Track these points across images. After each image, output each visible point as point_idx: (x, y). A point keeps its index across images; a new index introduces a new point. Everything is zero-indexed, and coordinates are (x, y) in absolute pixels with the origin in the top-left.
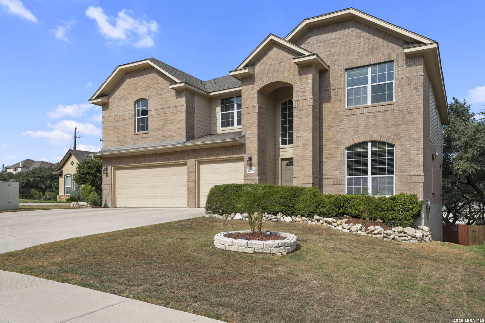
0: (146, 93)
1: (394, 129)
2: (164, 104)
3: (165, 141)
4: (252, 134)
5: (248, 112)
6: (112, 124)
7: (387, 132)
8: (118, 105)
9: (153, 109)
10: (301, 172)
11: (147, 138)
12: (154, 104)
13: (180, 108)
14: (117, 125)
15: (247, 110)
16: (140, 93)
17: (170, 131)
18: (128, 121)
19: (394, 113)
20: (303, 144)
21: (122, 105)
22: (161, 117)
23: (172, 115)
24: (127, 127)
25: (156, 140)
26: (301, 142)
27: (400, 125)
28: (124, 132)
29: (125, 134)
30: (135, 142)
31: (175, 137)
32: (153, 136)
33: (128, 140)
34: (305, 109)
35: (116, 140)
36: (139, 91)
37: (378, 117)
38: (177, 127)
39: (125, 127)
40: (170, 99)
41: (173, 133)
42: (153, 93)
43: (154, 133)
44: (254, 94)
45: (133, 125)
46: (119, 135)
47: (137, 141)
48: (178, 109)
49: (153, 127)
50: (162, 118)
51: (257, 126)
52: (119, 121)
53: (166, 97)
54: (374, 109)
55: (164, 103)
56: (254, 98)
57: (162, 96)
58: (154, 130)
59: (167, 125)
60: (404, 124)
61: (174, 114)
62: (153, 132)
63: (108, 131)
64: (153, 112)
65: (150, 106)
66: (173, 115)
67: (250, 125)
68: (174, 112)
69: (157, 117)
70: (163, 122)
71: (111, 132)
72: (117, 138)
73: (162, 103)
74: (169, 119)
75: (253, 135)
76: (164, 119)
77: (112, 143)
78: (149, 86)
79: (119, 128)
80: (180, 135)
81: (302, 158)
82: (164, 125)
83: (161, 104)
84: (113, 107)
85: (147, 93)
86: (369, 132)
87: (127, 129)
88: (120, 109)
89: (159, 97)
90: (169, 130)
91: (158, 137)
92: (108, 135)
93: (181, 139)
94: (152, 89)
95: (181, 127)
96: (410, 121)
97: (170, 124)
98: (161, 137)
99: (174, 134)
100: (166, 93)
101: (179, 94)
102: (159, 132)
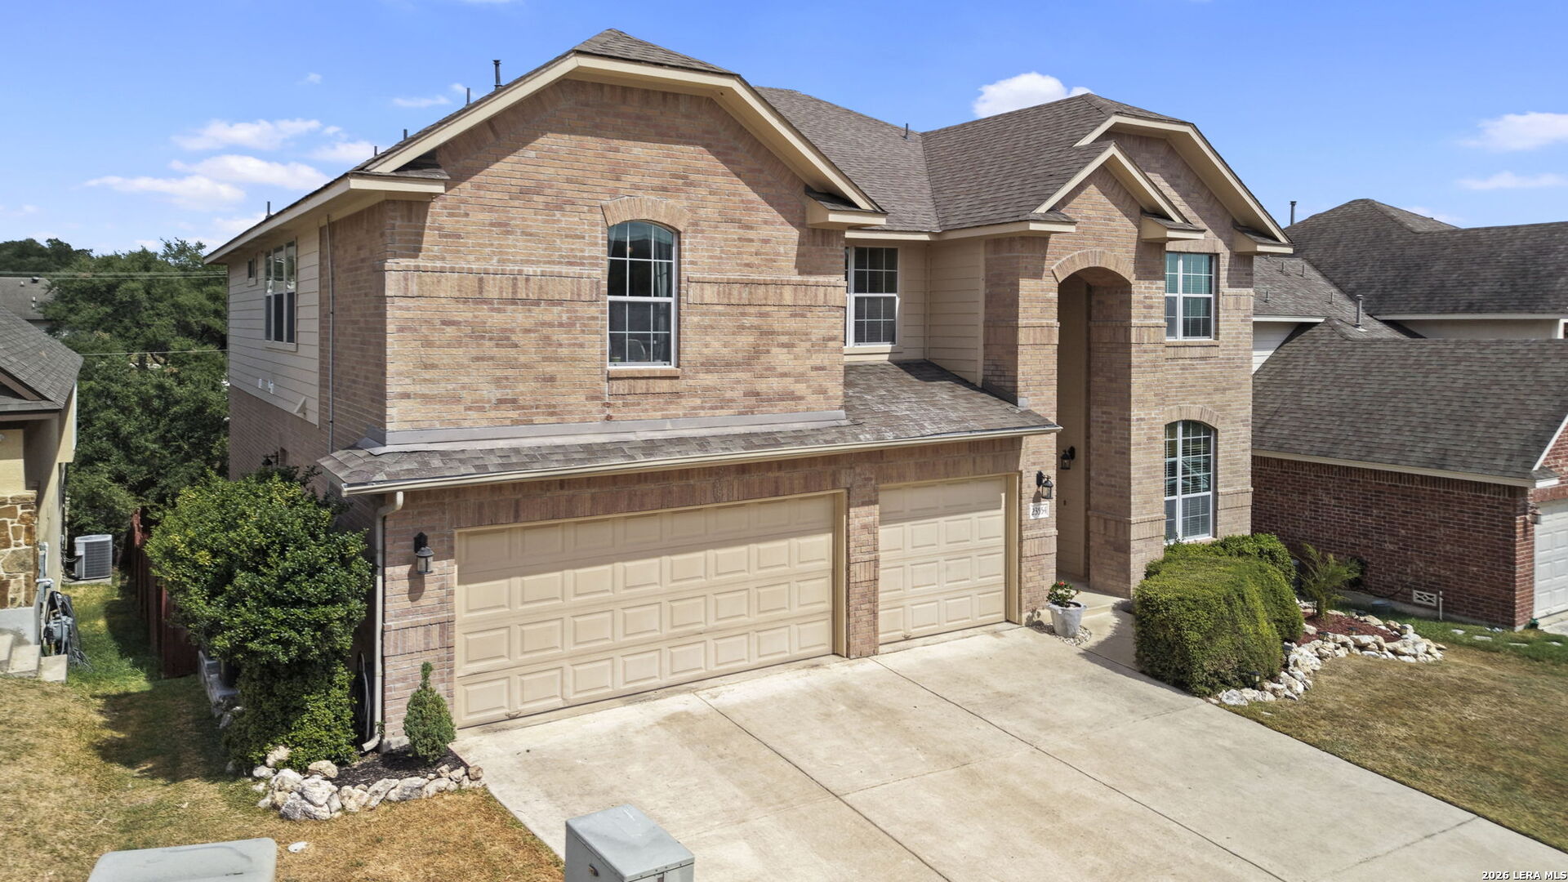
0: (671, 201)
1: (1217, 397)
2: (760, 266)
3: (762, 412)
4: (1043, 405)
5: (1035, 339)
6: (464, 314)
7: (1208, 403)
8: (500, 225)
9: (707, 276)
10: (1145, 508)
11: (678, 395)
12: (711, 257)
13: (825, 295)
14: (496, 320)
15: (1032, 334)
16: (640, 193)
17: (784, 375)
18: (568, 311)
19: (1216, 364)
20: (1149, 438)
21: (528, 226)
22: (743, 314)
23: (792, 316)
24: (559, 335)
25: (722, 408)
26: (1145, 434)
27: (1225, 389)
28: (545, 359)
29: (550, 368)
30: (609, 411)
31: (801, 398)
32: (706, 389)
33: (571, 400)
34: (1152, 351)
35: (491, 393)
36: (636, 187)
37: (1197, 369)
38: (810, 363)
39: (547, 338)
40: (782, 250)
41: (796, 382)
42: (709, 212)
43: (709, 376)
44: (1051, 290)
45: (597, 332)
46: (510, 372)
47: (625, 405)
48: (816, 295)
49: (706, 351)
50: (747, 321)
51: (1055, 382)
52: (514, 301)
53: (766, 241)
54: (1189, 352)
55: (755, 260)
56: (1049, 300)
57: (751, 234)
58: (709, 365)
59: (768, 352)
60: (1230, 389)
61: (799, 311)
62: (708, 372)
63: (428, 343)
64: (706, 292)
65: (692, 263)
66: (794, 315)
67: (1038, 378)
68: (800, 303)
69: (728, 314)
70: (751, 339)
71: (454, 351)
72: (498, 387)
73: (747, 259)
74: (777, 327)
75: (1045, 410)
76: (757, 327)
77: (462, 408)
78: (686, 178)
79: (508, 338)
80: (822, 391)
81: (1147, 473)
82: (756, 352)
83: (747, 265)
84: (470, 228)
85: (679, 203)
86: (1183, 400)
87: (560, 345)
88: (515, 246)
89: (734, 232)
90: (779, 370)
91: (729, 394)
92: (433, 366)
93: (827, 409)
94: (703, 191)
95: (826, 363)
96: (1238, 384)
97: (785, 350)
98: (745, 395)
99: (800, 388)
100: (766, 222)
101: (819, 239)
102: (733, 375)
